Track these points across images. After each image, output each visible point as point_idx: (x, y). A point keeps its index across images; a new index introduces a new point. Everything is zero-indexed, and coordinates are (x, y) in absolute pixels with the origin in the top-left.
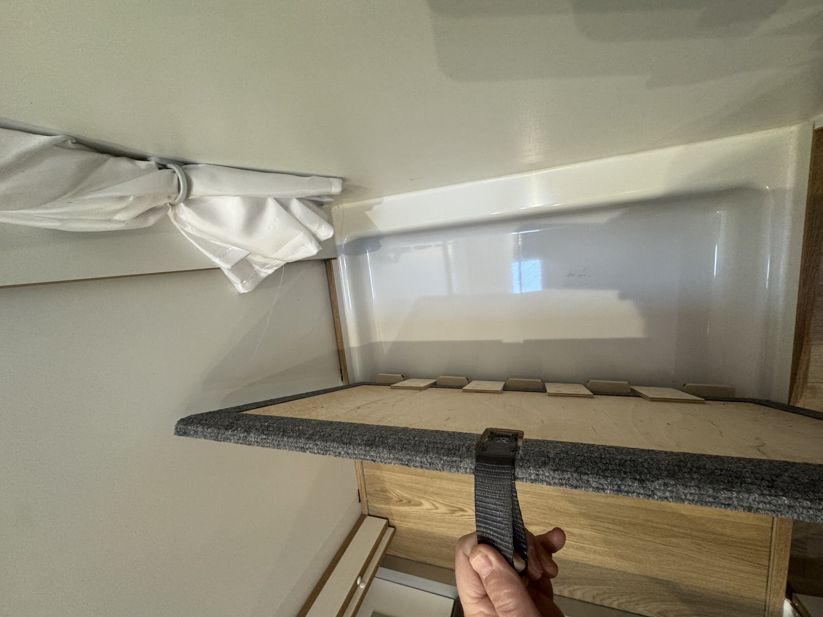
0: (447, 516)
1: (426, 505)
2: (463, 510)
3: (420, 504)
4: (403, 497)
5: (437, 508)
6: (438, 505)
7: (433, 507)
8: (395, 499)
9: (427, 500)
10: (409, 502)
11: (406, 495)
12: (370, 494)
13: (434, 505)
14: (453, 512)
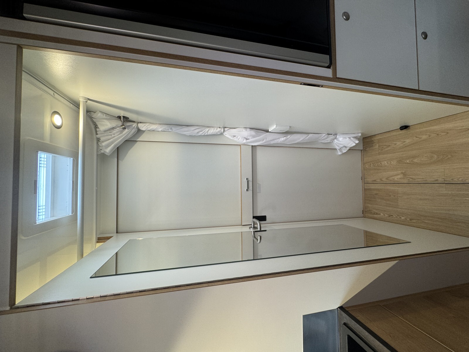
0: (388, 218)
1: (382, 214)
2: (392, 216)
3: (380, 214)
4: (375, 212)
5: (385, 215)
6: (385, 214)
7: (383, 215)
8: (373, 213)
9: (383, 213)
10: (377, 214)
11: (376, 212)
12: (366, 212)
13: (384, 214)
14: (390, 216)
